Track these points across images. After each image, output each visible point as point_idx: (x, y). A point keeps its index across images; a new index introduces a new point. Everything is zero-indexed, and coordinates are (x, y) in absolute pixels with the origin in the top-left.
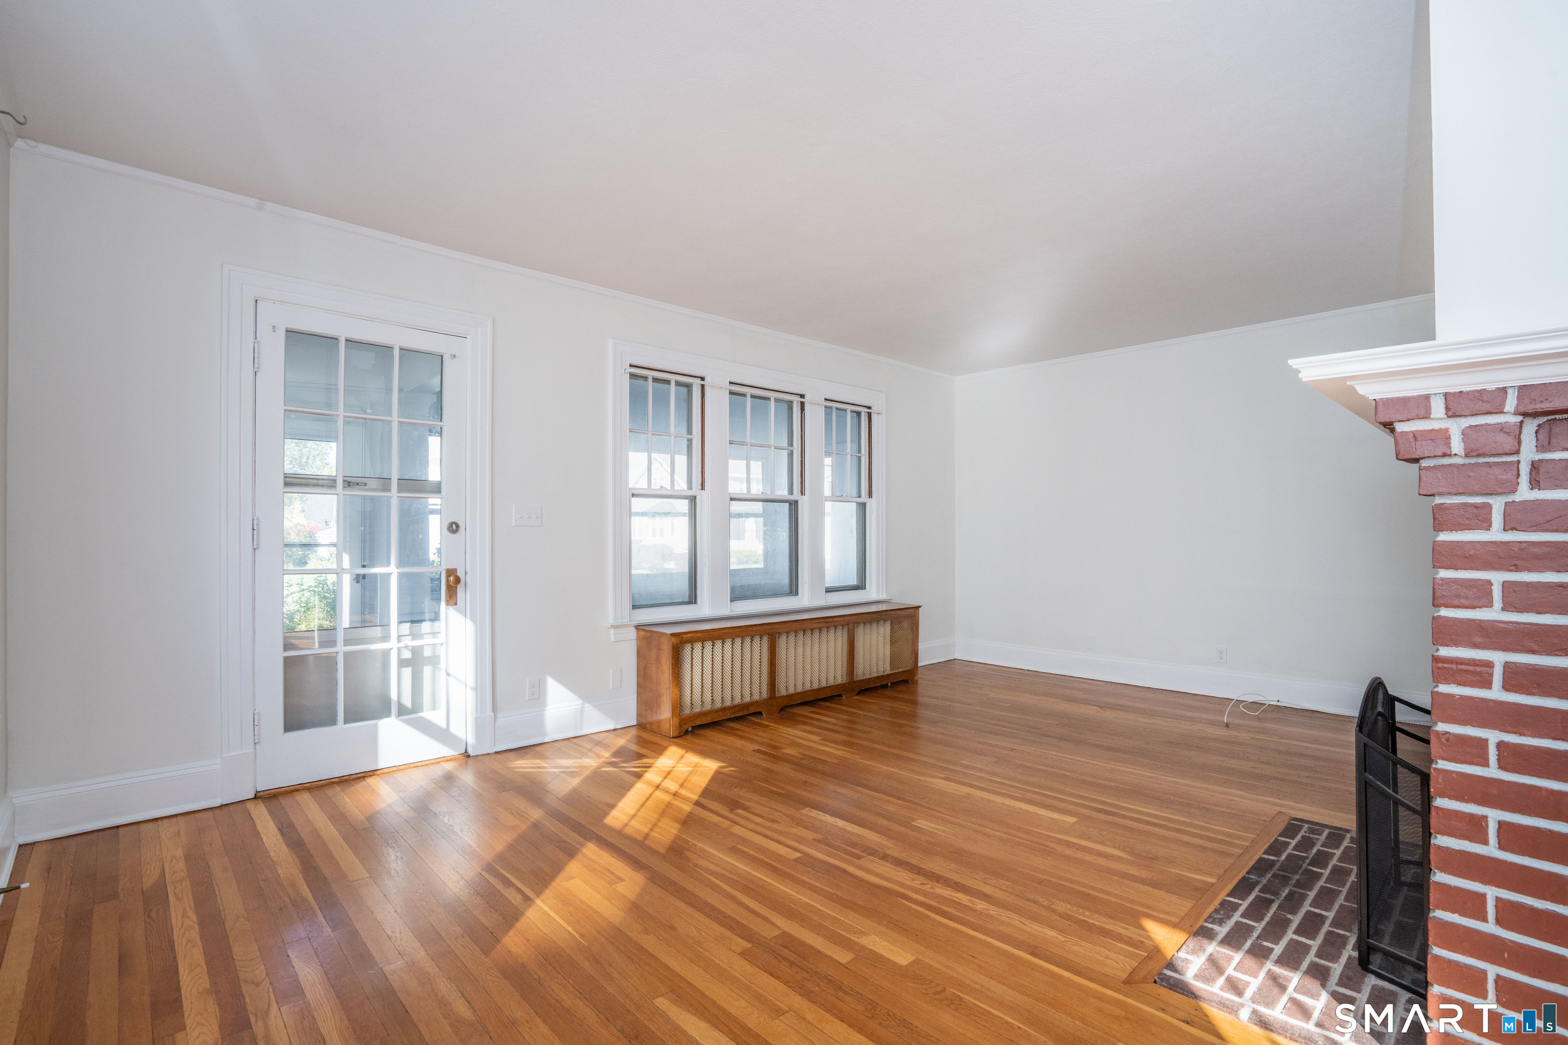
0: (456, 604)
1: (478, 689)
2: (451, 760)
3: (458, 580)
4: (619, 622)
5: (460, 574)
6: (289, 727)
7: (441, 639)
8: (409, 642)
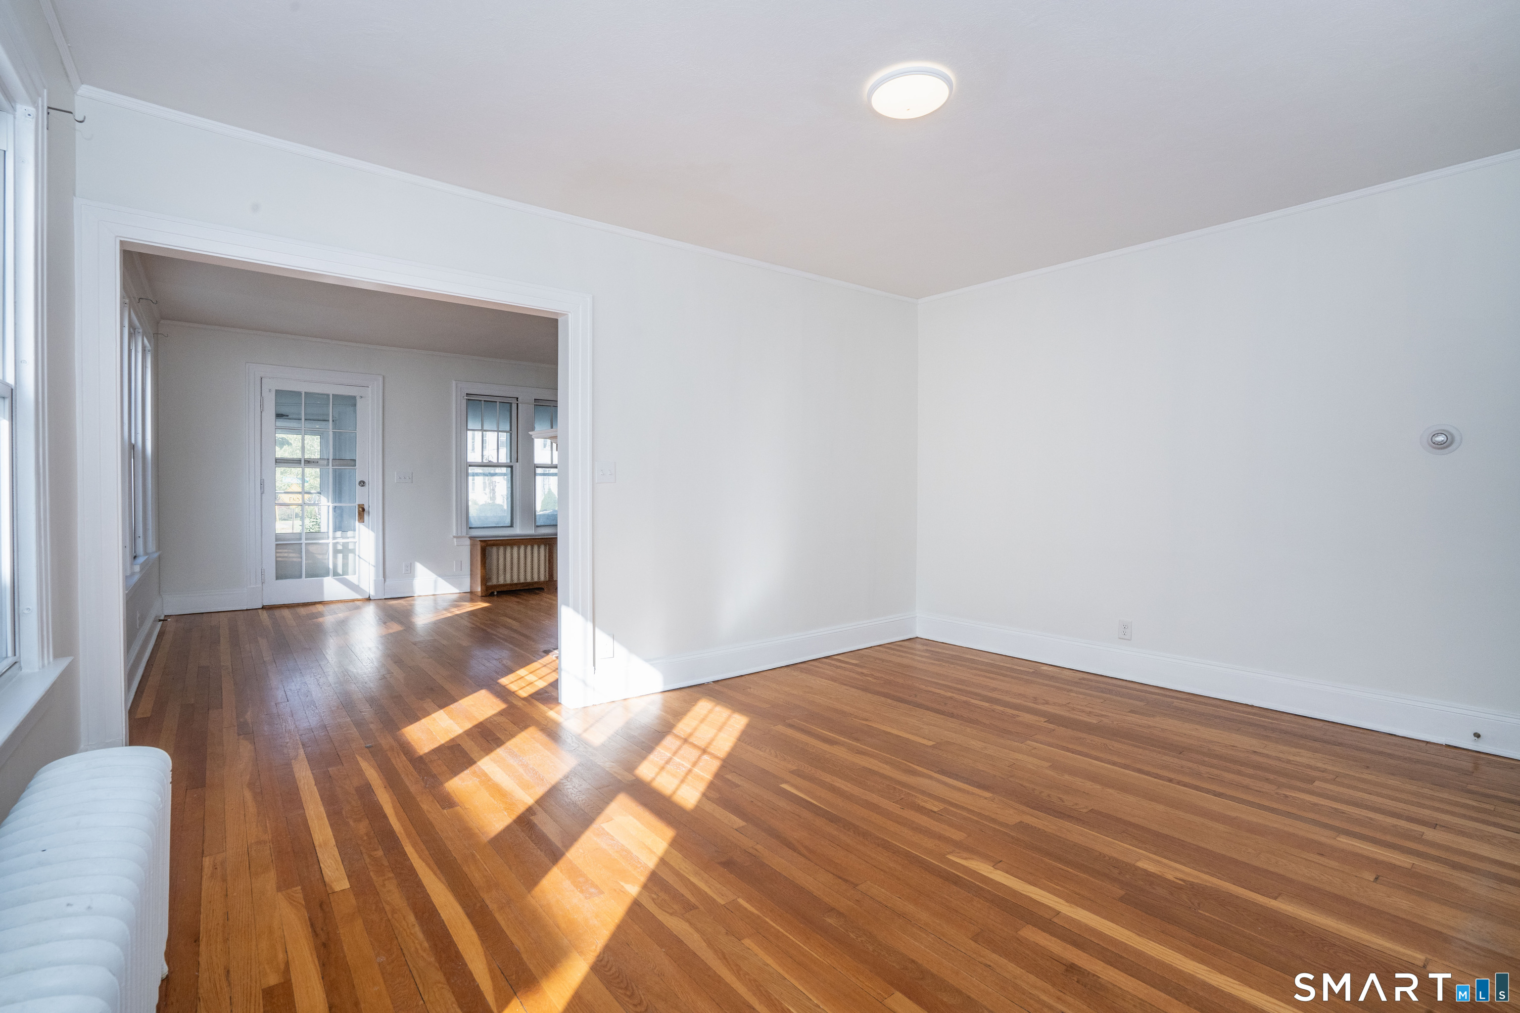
0: (364, 522)
1: (376, 566)
2: (360, 600)
3: (364, 510)
4: (459, 534)
5: (366, 508)
6: (278, 577)
7: (356, 540)
8: (341, 541)
